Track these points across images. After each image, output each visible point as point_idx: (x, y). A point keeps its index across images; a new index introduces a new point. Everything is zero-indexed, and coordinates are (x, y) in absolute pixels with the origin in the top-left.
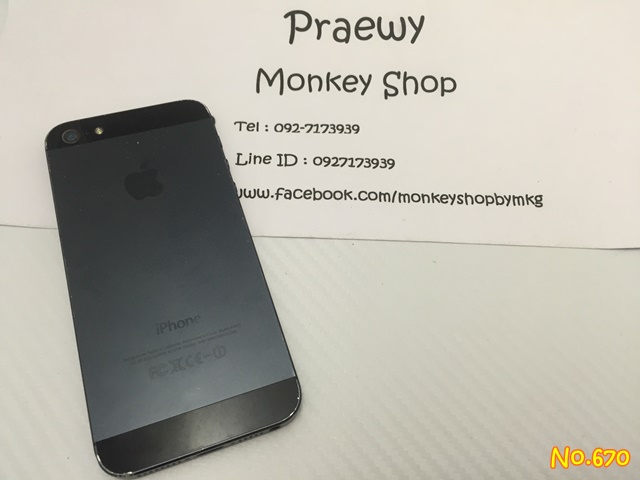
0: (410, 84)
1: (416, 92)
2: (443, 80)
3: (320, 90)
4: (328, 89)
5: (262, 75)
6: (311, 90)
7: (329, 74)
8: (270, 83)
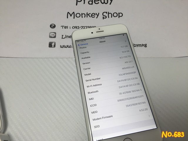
2: (119, 13)
3: (85, 17)
4: (87, 17)
6: (82, 17)
7: (87, 13)
8: (71, 16)
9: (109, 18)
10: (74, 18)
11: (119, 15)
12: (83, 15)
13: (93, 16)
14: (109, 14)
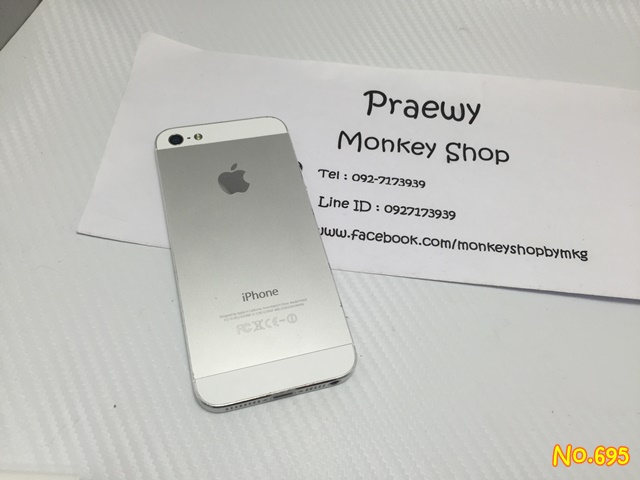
0: (469, 153)
1: (474, 159)
2: (497, 152)
3: (392, 150)
4: (399, 151)
5: (343, 136)
6: (384, 150)
7: (400, 140)
8: (350, 142)
9: (465, 160)
10: (359, 150)
11: (498, 156)
12: (388, 145)
13: (416, 151)
14: (467, 151)
